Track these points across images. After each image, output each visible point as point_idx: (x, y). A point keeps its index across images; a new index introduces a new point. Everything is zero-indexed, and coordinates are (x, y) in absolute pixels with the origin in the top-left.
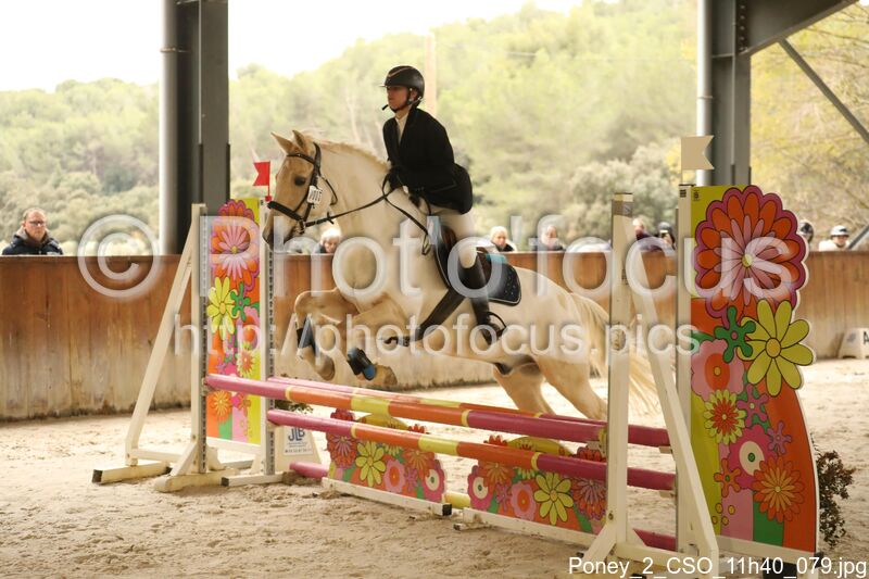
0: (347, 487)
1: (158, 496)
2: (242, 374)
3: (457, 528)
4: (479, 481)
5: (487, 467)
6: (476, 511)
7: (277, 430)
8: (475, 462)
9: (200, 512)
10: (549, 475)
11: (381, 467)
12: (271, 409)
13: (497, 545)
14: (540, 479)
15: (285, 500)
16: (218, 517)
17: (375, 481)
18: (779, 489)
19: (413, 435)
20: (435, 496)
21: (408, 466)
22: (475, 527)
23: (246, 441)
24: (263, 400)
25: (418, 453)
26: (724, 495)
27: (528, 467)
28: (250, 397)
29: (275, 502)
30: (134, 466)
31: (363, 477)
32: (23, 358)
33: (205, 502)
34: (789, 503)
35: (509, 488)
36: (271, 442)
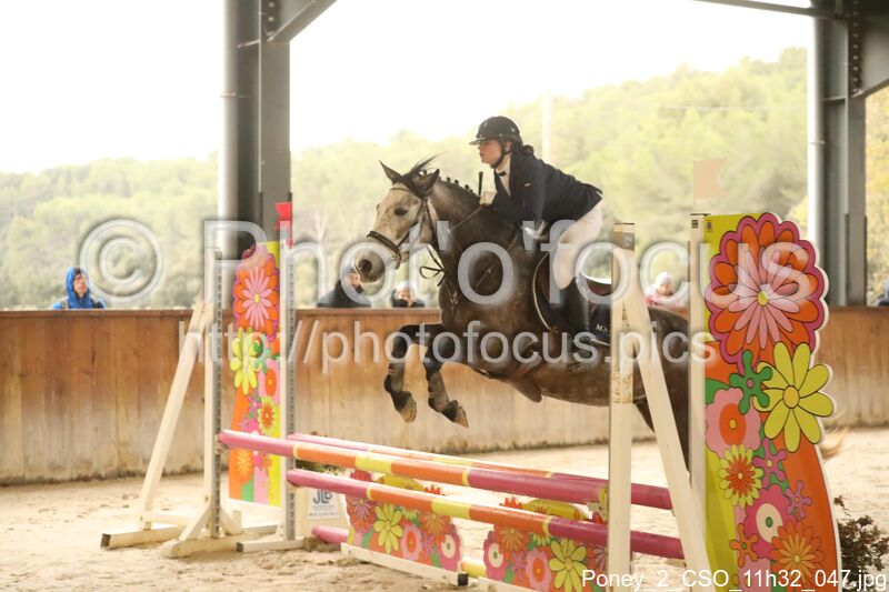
0: (364, 554)
2: (264, 431)
4: (494, 548)
6: (491, 581)
7: (298, 492)
8: (490, 527)
10: (564, 541)
11: (399, 531)
12: (292, 468)
14: (555, 546)
15: (298, 568)
17: (392, 547)
18: (798, 558)
19: (429, 496)
20: (450, 564)
21: (424, 530)
23: (267, 504)
24: (283, 460)
25: (434, 516)
26: (741, 565)
27: (542, 534)
28: (272, 457)
29: (285, 569)
30: (149, 529)
31: (381, 544)
32: (66, 416)
34: (810, 575)
35: (525, 555)
36: (291, 505)
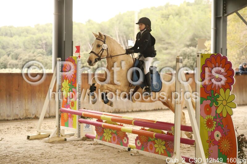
0: (100, 142)
1: (45, 143)
2: (71, 108)
3: (131, 155)
4: (138, 141)
5: (141, 137)
6: (138, 150)
7: (81, 125)
8: (137, 135)
9: (56, 149)
10: (159, 140)
11: (111, 136)
12: (80, 118)
13: (143, 160)
14: (156, 141)
15: (82, 145)
16: (62, 150)
17: (109, 140)
18: (226, 145)
19: (120, 127)
20: (126, 145)
21: (118, 136)
22: (137, 154)
23: (73, 128)
24: (77, 116)
25: (121, 132)
26: (210, 146)
27: (152, 137)
28: (74, 115)
29: (79, 146)
30: (39, 134)
31: (105, 139)
32: (11, 102)
33: (59, 146)
34: (229, 150)
35: (147, 143)
36: (79, 128)
